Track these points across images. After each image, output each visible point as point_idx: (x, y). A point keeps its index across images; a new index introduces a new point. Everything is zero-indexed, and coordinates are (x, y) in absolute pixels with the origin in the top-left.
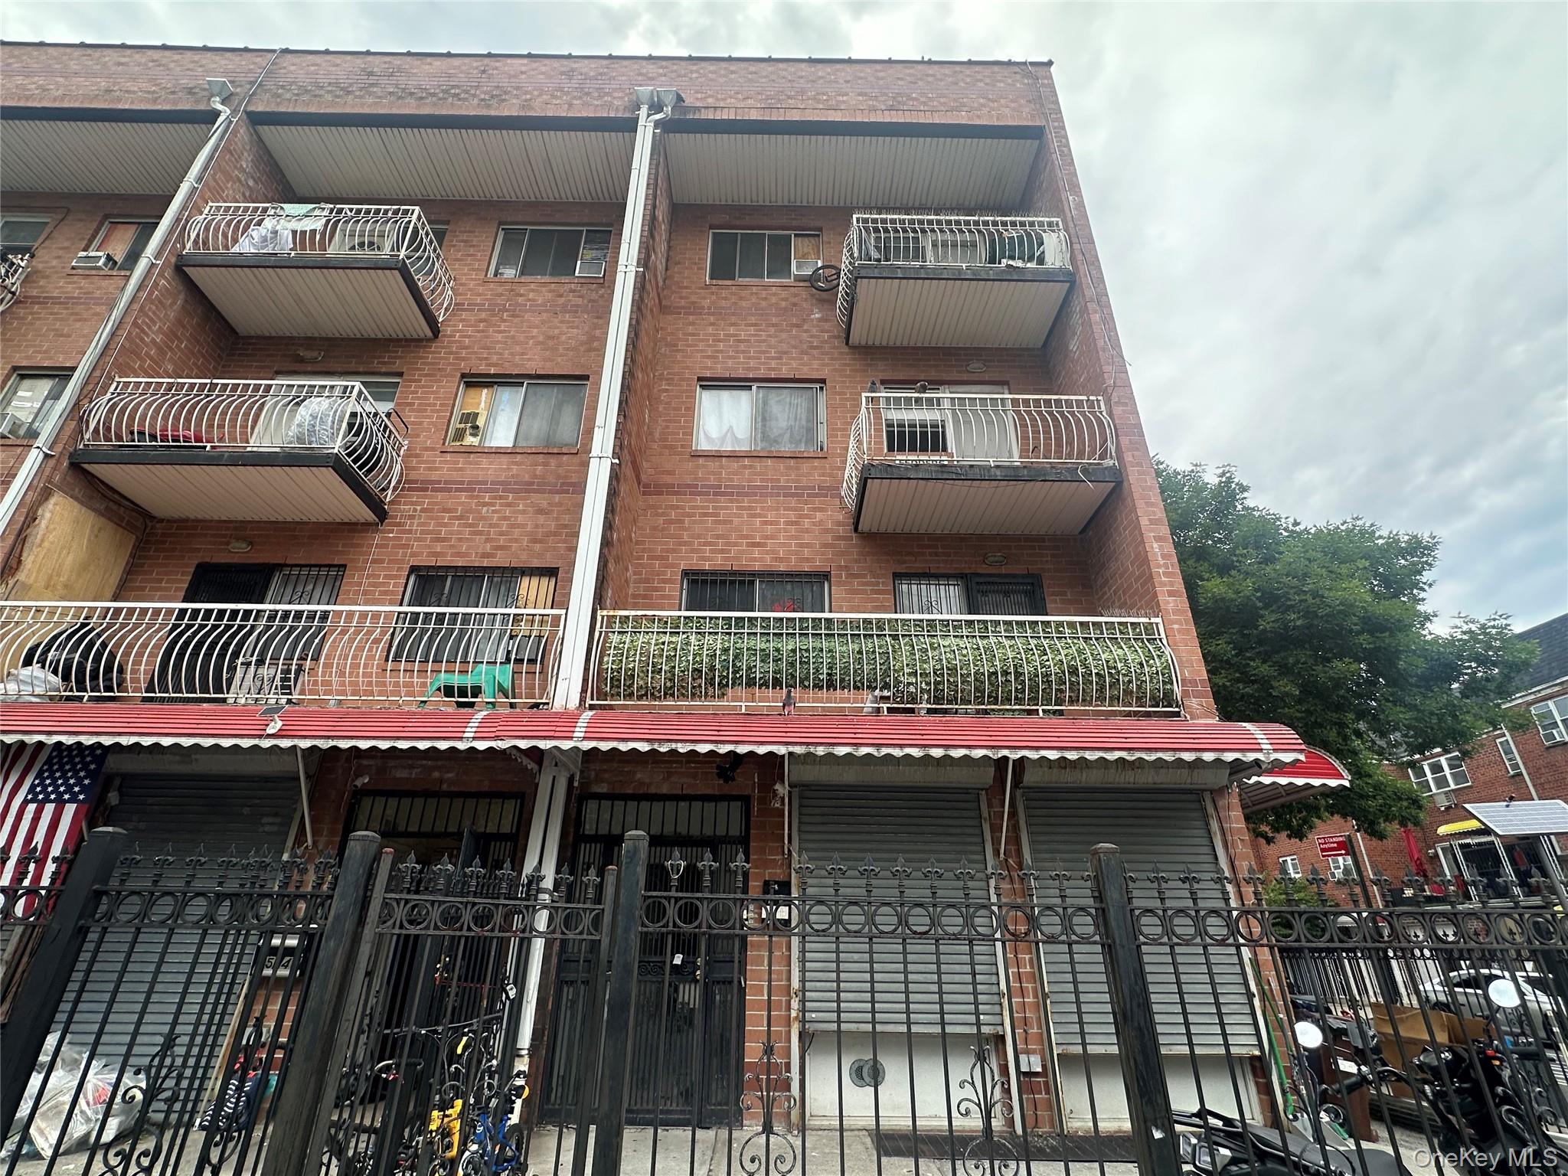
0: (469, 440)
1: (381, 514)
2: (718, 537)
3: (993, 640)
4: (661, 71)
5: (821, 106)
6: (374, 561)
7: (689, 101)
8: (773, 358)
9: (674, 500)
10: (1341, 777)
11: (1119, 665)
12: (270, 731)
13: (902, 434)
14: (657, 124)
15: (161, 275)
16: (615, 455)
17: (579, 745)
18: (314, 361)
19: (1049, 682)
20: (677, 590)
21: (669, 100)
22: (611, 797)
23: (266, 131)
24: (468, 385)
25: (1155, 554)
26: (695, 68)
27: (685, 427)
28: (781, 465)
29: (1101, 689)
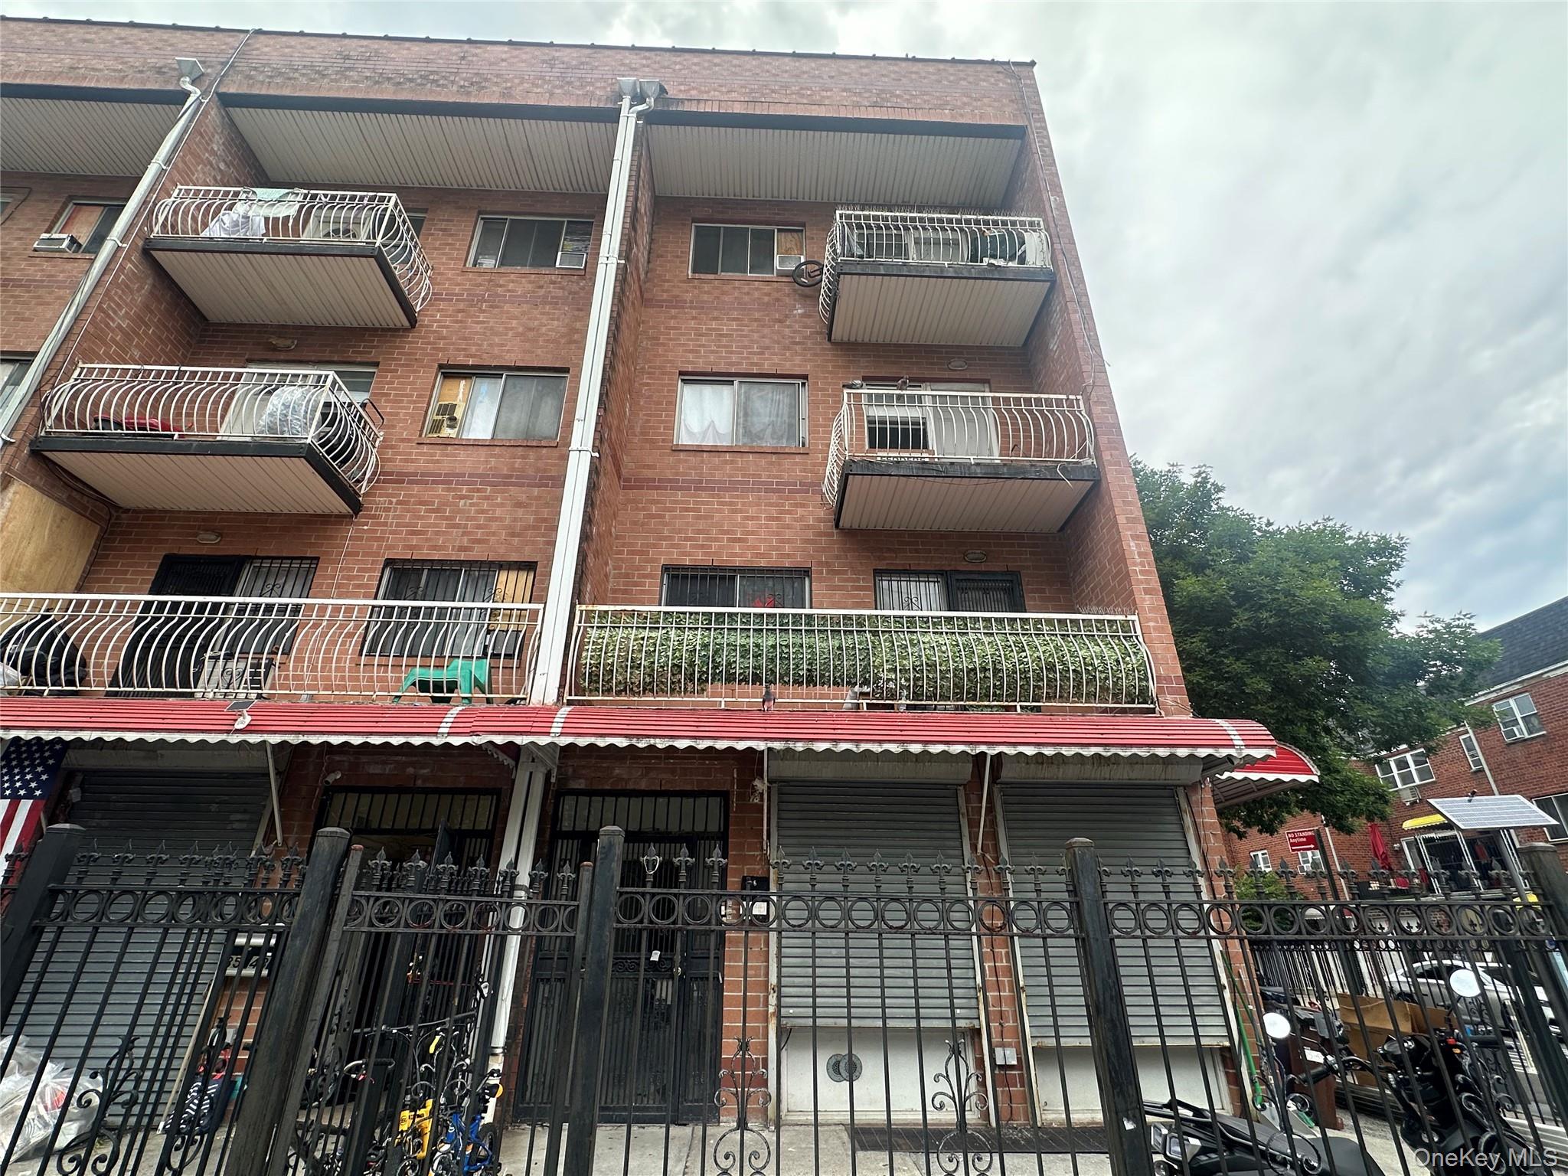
0: (447, 432)
1: (356, 506)
2: (699, 532)
3: (972, 636)
4: (644, 62)
5: (805, 101)
6: (348, 554)
7: (672, 92)
8: (754, 353)
9: (654, 495)
10: (1310, 772)
12: (238, 726)
13: (883, 431)
14: (640, 115)
15: (127, 258)
16: (595, 448)
17: (557, 740)
18: (287, 349)
19: (1027, 679)
20: (657, 584)
21: (652, 91)
22: (590, 793)
23: (237, 113)
24: (446, 376)
25: (1132, 552)
26: (678, 59)
27: (666, 422)
28: (763, 461)
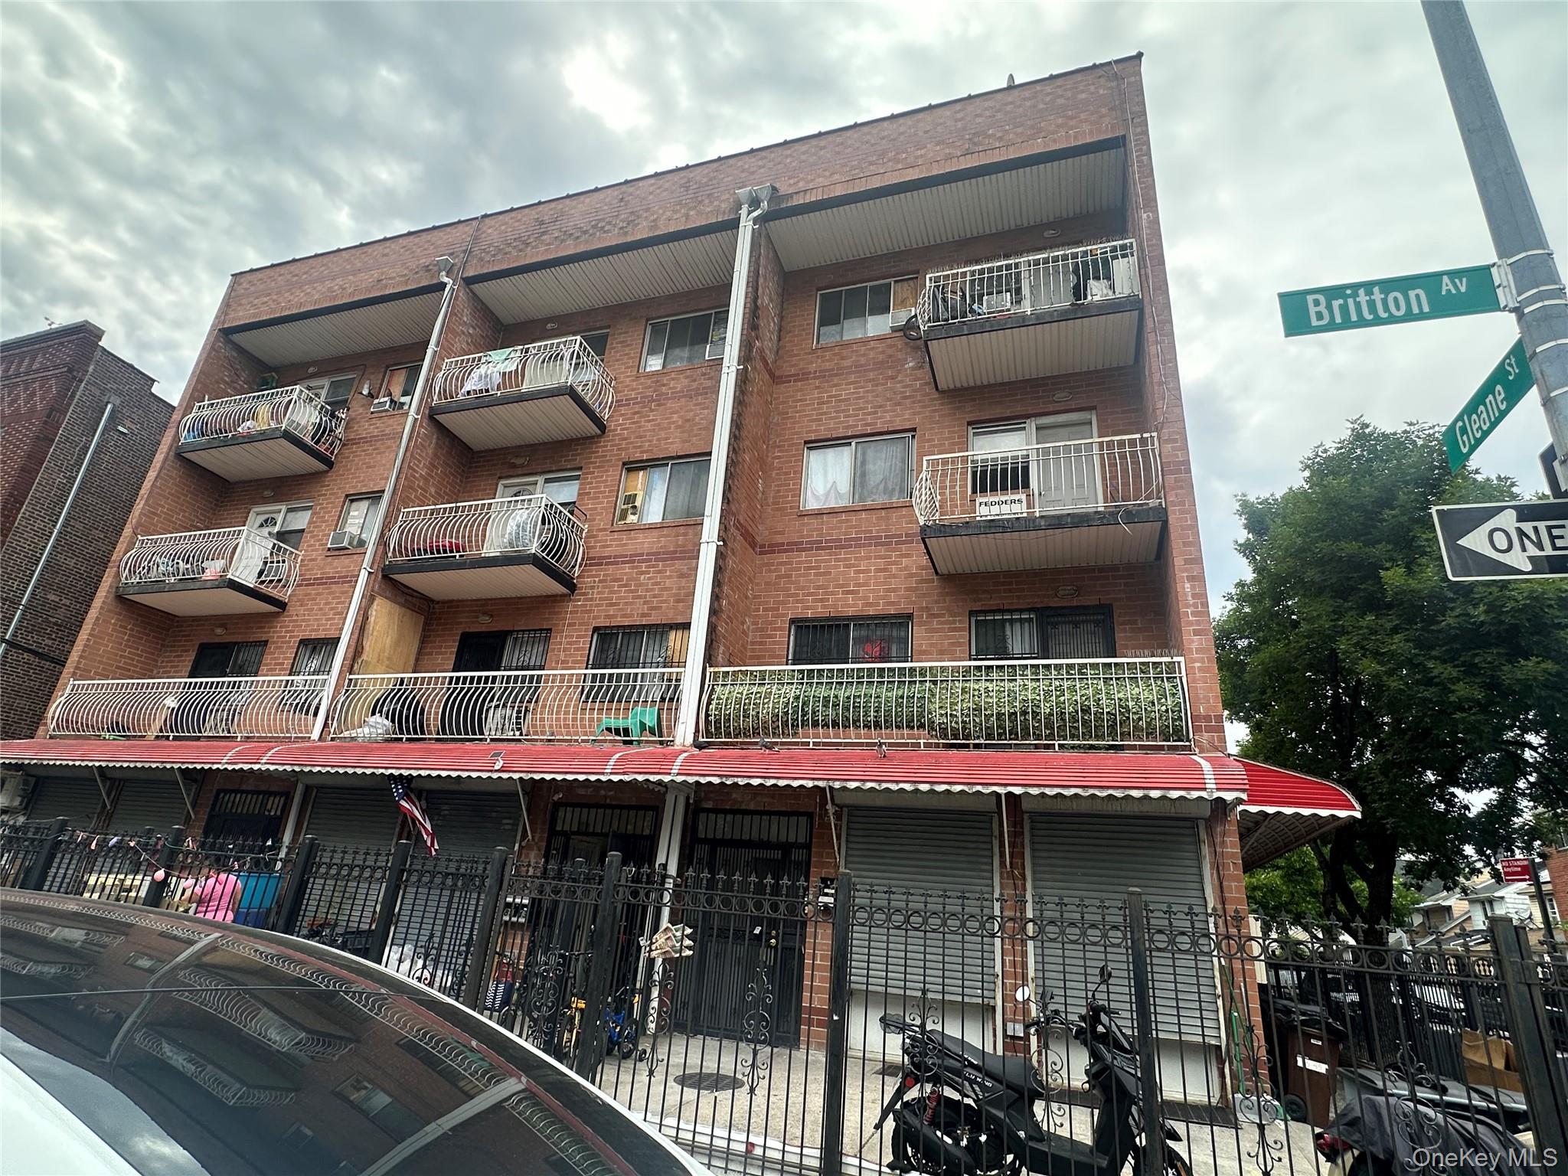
0: (632, 519)
1: (571, 586)
2: (819, 587)
3: (1019, 682)
4: (760, 163)
5: (900, 166)
6: (570, 625)
7: (784, 189)
8: (869, 414)
9: (784, 558)
10: (1352, 808)
11: (1131, 704)
12: (497, 768)
13: (984, 473)
14: (755, 221)
15: (421, 426)
16: (720, 538)
17: (675, 778)
18: (522, 466)
19: (1063, 720)
20: (785, 639)
21: (764, 195)
22: (716, 811)
23: (476, 287)
24: (629, 470)
25: (1185, 595)
26: (789, 152)
27: (794, 490)
28: (874, 516)
29: (1113, 727)
